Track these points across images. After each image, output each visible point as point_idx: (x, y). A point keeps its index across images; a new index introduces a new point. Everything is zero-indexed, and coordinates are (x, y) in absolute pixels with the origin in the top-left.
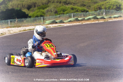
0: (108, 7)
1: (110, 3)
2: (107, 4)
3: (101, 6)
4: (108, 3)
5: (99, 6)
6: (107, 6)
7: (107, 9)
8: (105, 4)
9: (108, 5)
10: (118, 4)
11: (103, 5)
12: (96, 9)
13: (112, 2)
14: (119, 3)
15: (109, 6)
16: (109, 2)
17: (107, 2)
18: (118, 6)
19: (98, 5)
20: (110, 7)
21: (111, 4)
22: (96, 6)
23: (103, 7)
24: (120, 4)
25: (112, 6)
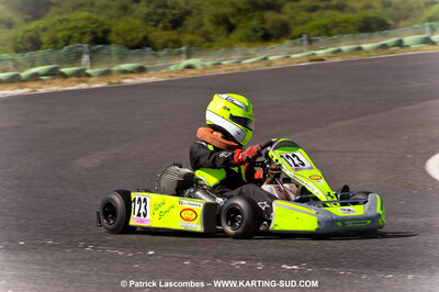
0: (64, 36)
1: (72, 25)
2: (60, 27)
3: (37, 33)
4: (65, 23)
5: (31, 34)
6: (60, 35)
7: (60, 45)
8: (54, 25)
9: (61, 31)
10: (100, 29)
11: (44, 29)
12: (21, 43)
13: (77, 20)
14: (102, 25)
15: (66, 32)
16: (66, 20)
17: (60, 21)
18: (100, 35)
19: (29, 31)
20: (70, 37)
21: (75, 27)
22: (21, 34)
23: (45, 38)
24: (105, 27)
25: (76, 35)
